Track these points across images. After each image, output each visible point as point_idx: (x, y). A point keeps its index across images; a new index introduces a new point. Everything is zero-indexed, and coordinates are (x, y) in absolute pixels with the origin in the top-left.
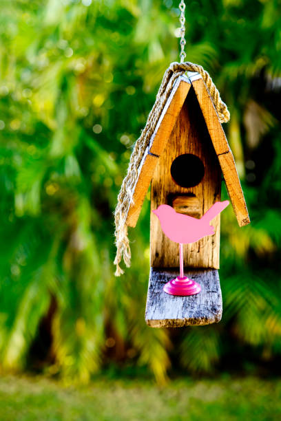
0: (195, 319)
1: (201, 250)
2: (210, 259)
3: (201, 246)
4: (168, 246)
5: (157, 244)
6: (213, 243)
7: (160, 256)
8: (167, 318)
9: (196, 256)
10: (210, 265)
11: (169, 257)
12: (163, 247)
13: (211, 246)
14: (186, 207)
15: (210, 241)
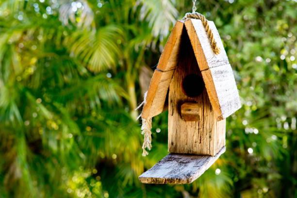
0: (172, 179)
1: (202, 142)
2: (208, 148)
3: (202, 139)
4: (180, 138)
5: (172, 136)
6: (210, 137)
7: (174, 144)
8: (153, 177)
9: (198, 146)
10: (208, 153)
11: (180, 146)
12: (176, 138)
13: (208, 139)
14: (190, 110)
15: (208, 136)
